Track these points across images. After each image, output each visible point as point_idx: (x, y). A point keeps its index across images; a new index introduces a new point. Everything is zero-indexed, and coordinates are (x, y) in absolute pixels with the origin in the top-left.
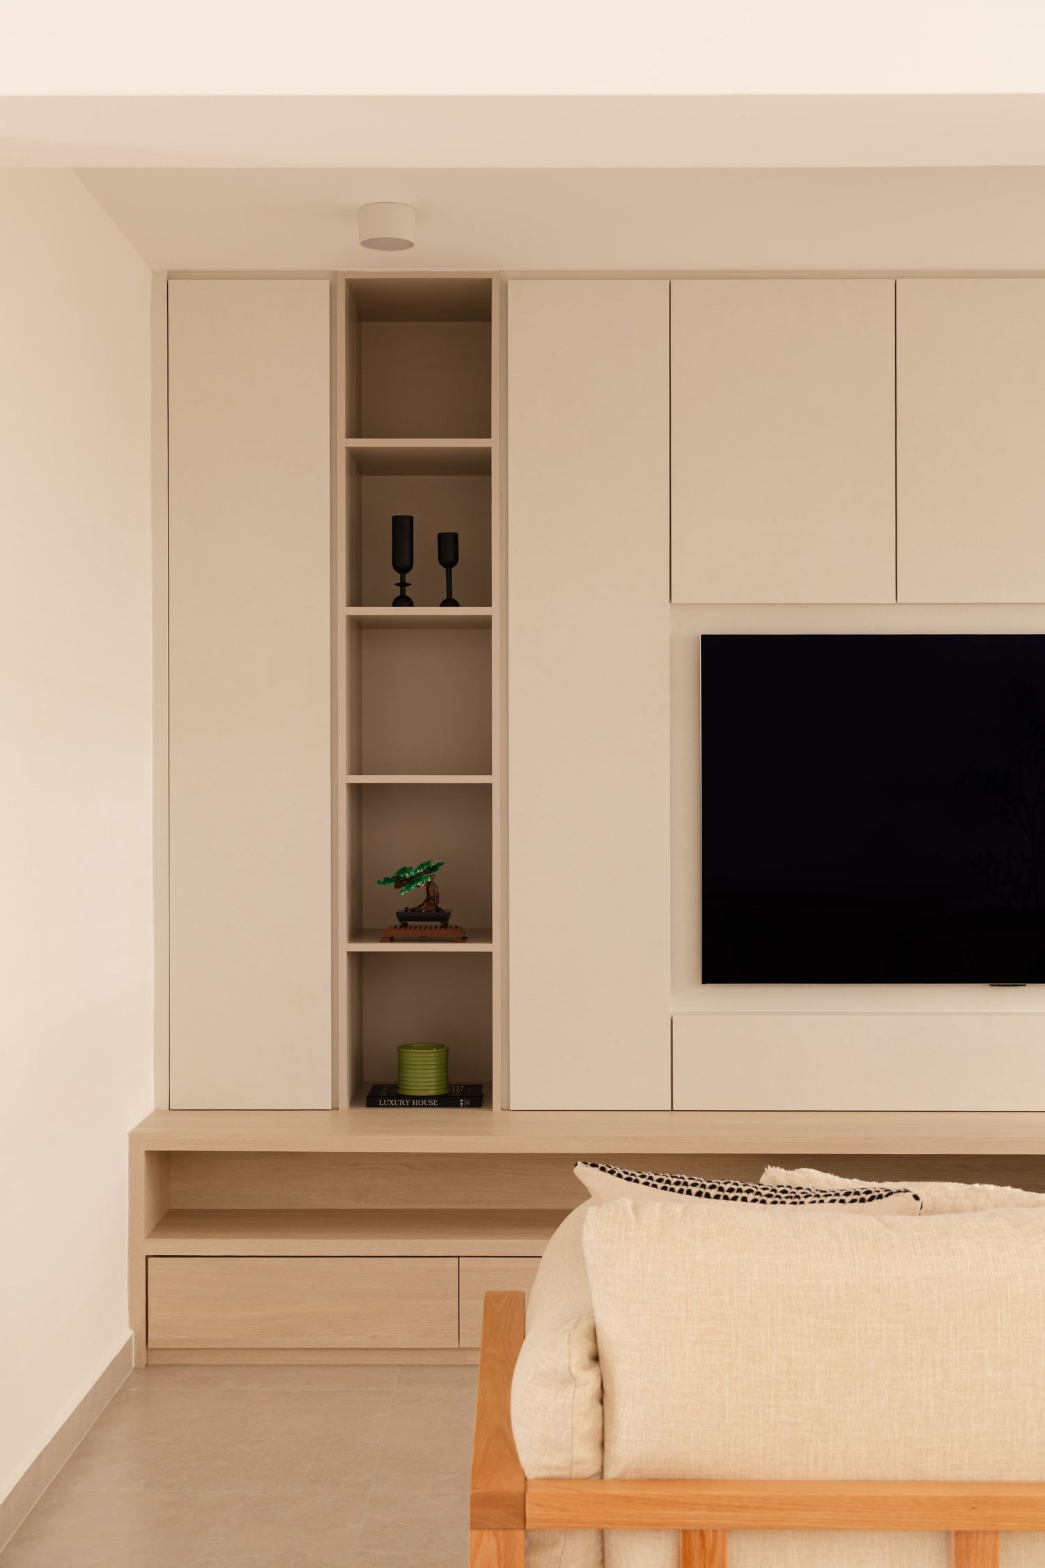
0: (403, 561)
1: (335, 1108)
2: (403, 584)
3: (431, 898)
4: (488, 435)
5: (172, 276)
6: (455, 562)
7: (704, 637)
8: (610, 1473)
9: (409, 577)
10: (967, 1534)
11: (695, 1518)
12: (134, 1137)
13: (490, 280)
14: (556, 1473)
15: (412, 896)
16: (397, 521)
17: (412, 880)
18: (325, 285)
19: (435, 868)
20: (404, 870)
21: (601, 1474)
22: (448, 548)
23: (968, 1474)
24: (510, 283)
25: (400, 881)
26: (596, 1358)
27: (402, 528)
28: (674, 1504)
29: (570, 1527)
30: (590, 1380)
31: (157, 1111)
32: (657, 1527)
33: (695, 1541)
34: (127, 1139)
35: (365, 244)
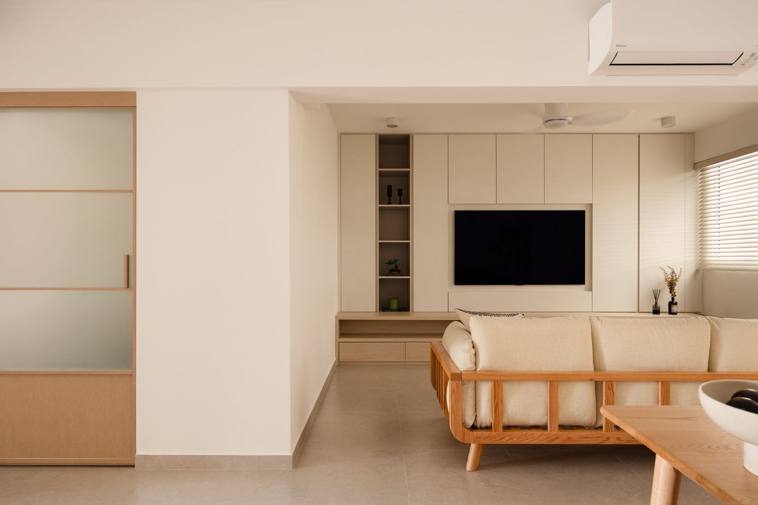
0: (389, 194)
1: (376, 311)
2: (390, 200)
3: (396, 267)
4: (409, 168)
5: (341, 134)
6: (402, 195)
7: (455, 211)
8: (478, 370)
9: (391, 198)
10: (552, 381)
11: (497, 378)
12: (336, 317)
13: (409, 135)
14: (467, 370)
15: (392, 266)
16: (388, 186)
17: (392, 263)
18: (374, 136)
19: (397, 261)
20: (391, 261)
21: (476, 370)
22: (400, 192)
23: (551, 370)
24: (414, 136)
25: (390, 263)
26: (473, 347)
27: (390, 188)
28: (493, 375)
29: (469, 381)
30: (473, 351)
31: (338, 312)
32: (488, 380)
33: (496, 382)
34: (335, 318)
35: (388, 126)
